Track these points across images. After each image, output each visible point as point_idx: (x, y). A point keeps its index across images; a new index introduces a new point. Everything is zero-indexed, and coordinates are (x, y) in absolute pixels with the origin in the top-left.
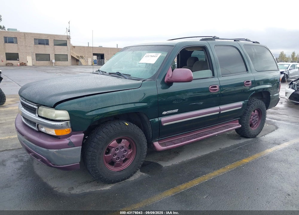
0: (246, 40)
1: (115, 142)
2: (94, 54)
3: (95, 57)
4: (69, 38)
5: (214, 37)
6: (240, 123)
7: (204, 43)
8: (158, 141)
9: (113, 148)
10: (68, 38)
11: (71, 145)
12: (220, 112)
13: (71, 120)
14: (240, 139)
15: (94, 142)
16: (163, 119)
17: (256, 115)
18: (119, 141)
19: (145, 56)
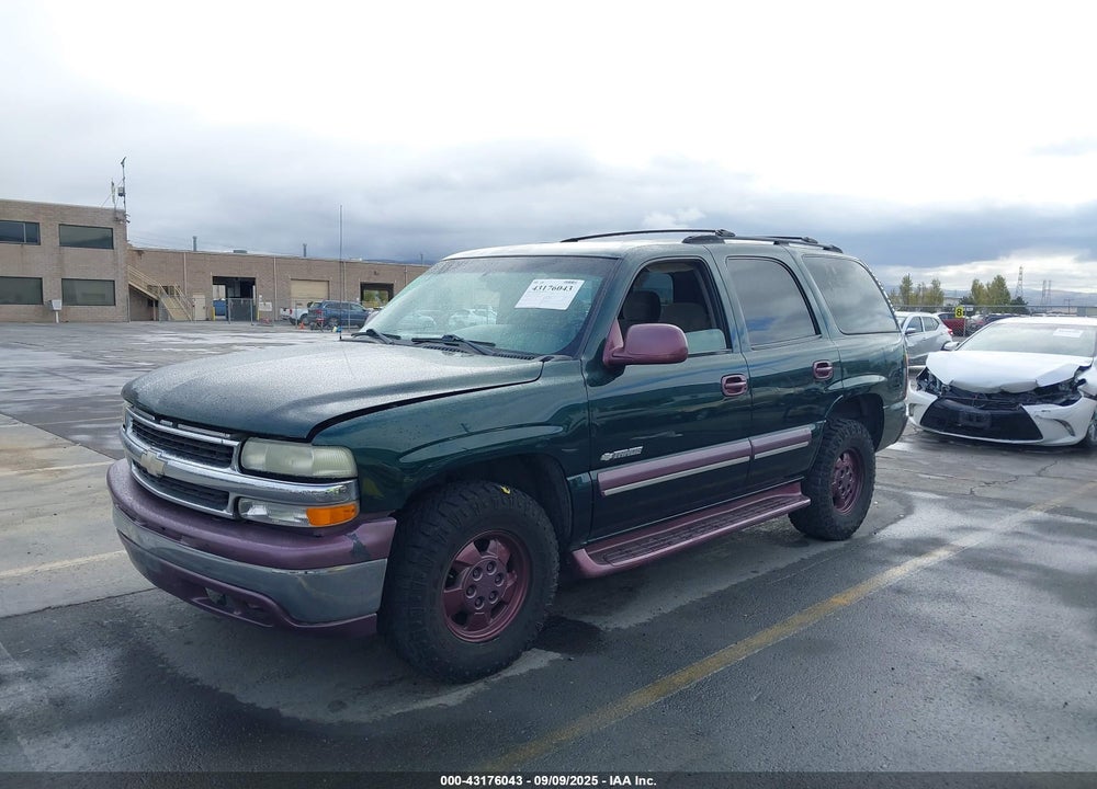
0: (807, 241)
1: (471, 547)
2: (218, 280)
3: (220, 292)
4: (119, 218)
5: (721, 233)
6: (806, 494)
7: (696, 250)
8: (587, 547)
9: (467, 565)
10: (117, 220)
11: (360, 554)
12: (752, 458)
13: (358, 479)
14: (807, 544)
15: (415, 546)
16: (604, 476)
17: (847, 468)
18: (482, 546)
19: (533, 285)
